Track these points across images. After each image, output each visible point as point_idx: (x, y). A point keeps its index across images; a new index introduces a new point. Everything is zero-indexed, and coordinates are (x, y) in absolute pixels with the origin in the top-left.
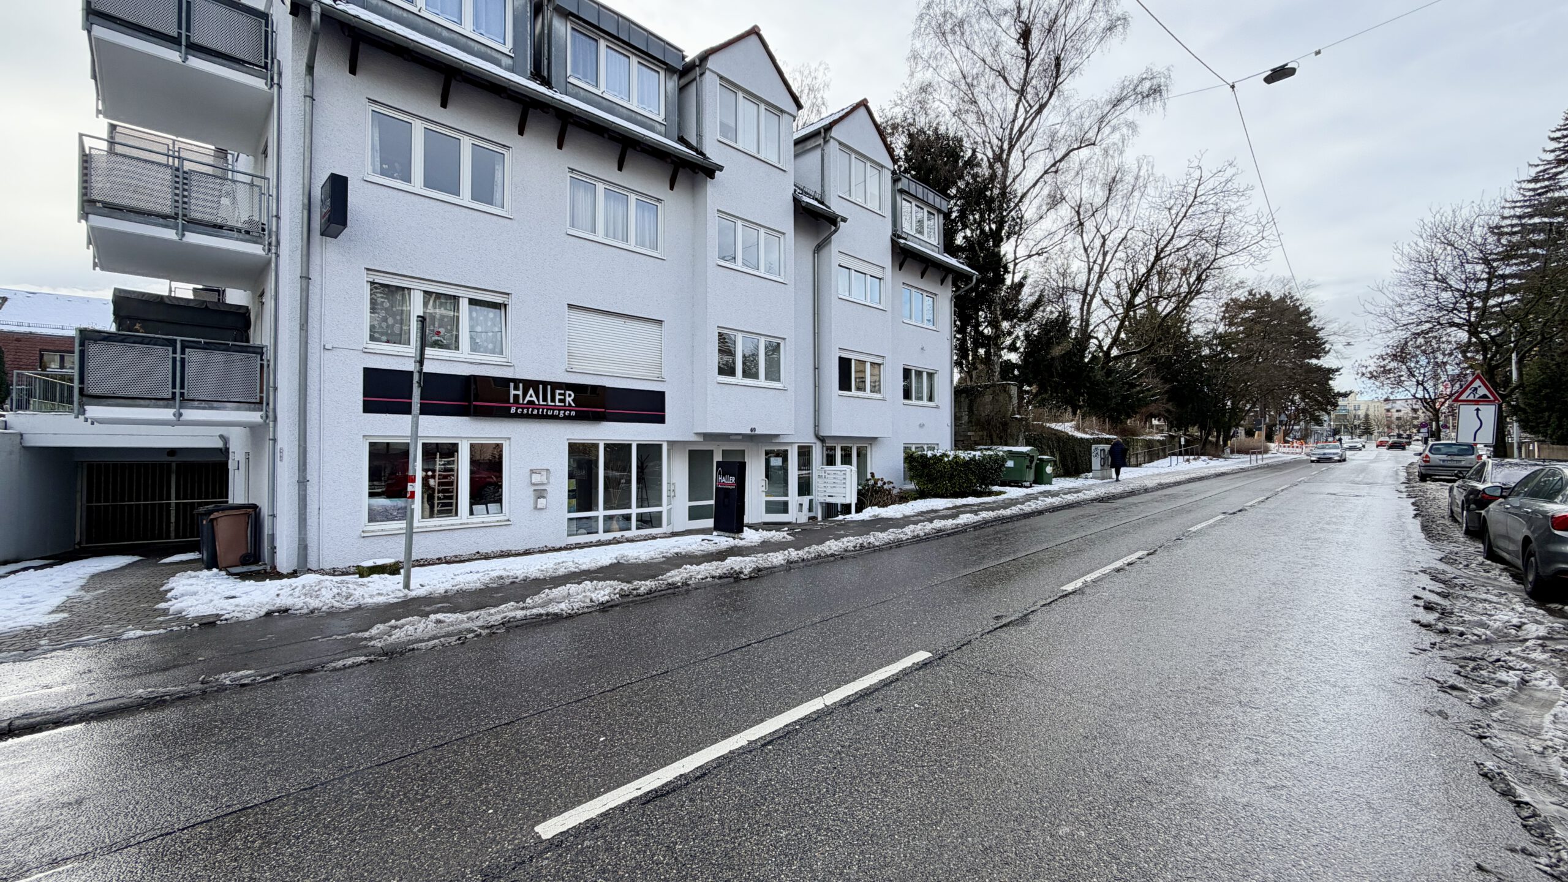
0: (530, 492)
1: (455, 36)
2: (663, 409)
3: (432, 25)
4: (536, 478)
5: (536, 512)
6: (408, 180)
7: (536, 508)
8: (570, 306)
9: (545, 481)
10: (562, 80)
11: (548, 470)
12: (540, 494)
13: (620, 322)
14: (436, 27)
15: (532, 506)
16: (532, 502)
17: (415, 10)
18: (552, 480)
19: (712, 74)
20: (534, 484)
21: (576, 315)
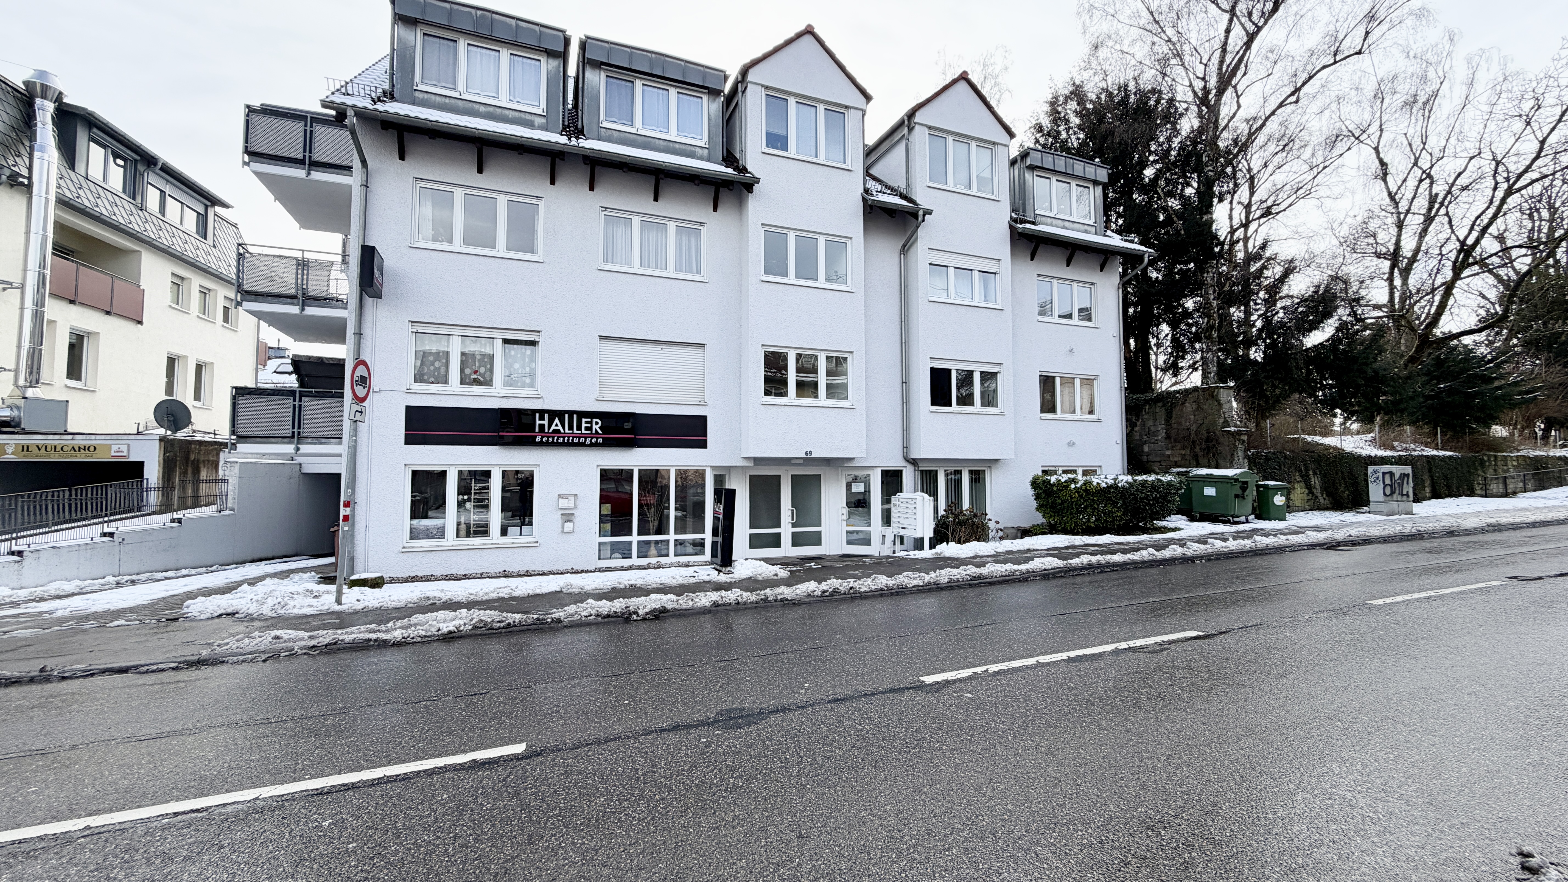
0: (558, 515)
1: (491, 109)
2: (705, 434)
3: (470, 104)
4: (563, 503)
5: (565, 536)
6: (450, 241)
7: (563, 532)
8: (602, 338)
9: (572, 506)
10: (595, 127)
11: (576, 495)
12: (568, 517)
13: (657, 348)
14: (474, 105)
15: (560, 529)
16: (560, 526)
17: (456, 95)
18: (580, 505)
19: (754, 86)
20: (561, 509)
21: (607, 344)
